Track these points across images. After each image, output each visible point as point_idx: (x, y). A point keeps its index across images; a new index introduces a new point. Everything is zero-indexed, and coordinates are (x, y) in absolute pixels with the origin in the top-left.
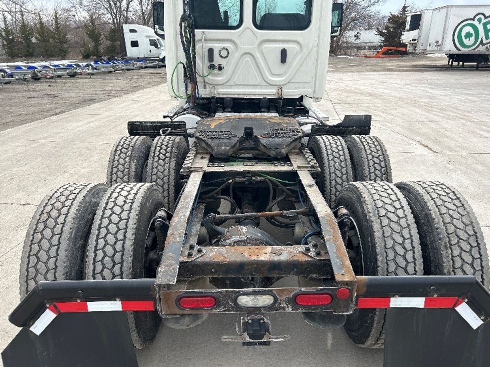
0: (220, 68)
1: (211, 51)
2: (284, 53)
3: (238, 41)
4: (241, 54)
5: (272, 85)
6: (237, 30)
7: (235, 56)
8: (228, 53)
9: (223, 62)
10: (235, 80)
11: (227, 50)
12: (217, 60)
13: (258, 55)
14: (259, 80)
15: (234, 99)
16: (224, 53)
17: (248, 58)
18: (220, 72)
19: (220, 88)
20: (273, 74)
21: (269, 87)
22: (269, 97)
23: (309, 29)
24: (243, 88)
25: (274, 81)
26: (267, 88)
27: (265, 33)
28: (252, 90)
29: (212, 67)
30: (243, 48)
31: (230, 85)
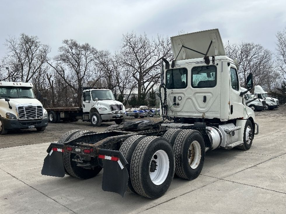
0: (178, 104)
1: (175, 98)
2: (205, 99)
3: (185, 93)
4: (187, 98)
7: (184, 100)
8: (182, 98)
9: (180, 102)
10: (184, 109)
12: (177, 101)
13: (194, 99)
14: (194, 110)
16: (180, 98)
17: (190, 100)
18: (178, 106)
19: (178, 113)
20: (201, 107)
21: (199, 113)
22: (199, 117)
23: (216, 87)
24: (187, 113)
25: (201, 110)
27: (198, 89)
28: (191, 114)
29: (175, 104)
30: (187, 96)
31: (182, 112)
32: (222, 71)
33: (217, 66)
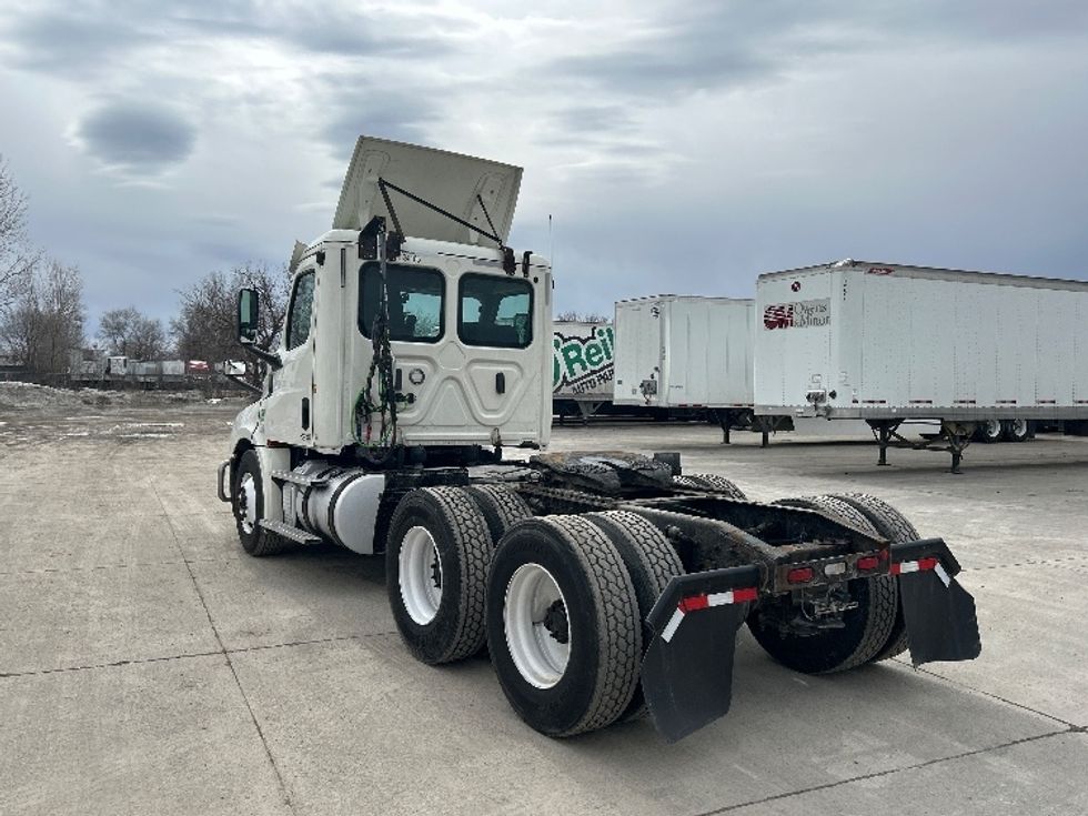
0: (411, 400)
1: (398, 374)
2: (500, 380)
3: (437, 360)
4: (442, 378)
5: (484, 425)
6: (438, 344)
7: (433, 381)
8: (424, 377)
9: (415, 390)
10: (433, 418)
11: (422, 373)
12: (407, 388)
13: (465, 382)
14: (467, 419)
15: (427, 448)
16: (417, 377)
17: (451, 385)
18: (409, 406)
19: (410, 430)
20: (486, 410)
21: (478, 428)
22: (481, 443)
23: (529, 347)
25: (487, 420)
26: (479, 431)
27: (476, 350)
28: (456, 434)
29: (398, 398)
30: (444, 370)
31: (424, 426)
32: (547, 302)
33: (535, 286)
